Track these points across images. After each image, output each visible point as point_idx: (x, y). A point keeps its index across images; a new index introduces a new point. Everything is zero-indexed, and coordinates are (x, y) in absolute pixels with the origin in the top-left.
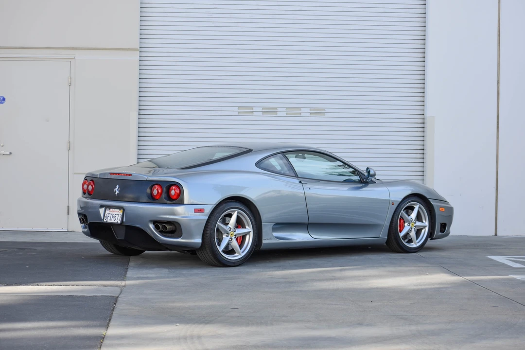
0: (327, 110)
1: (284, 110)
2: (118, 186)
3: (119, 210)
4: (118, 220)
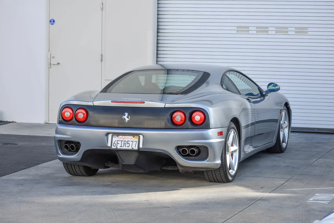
0: (310, 30)
1: (274, 29)
2: (127, 114)
3: (132, 137)
4: (134, 147)
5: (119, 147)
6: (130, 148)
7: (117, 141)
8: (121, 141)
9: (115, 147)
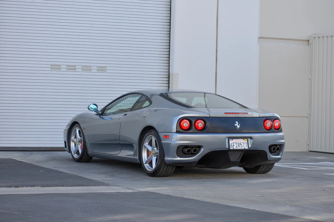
2: (237, 122)
4: (245, 147)
5: (235, 148)
6: (243, 148)
7: (233, 143)
8: (236, 143)
9: (232, 148)
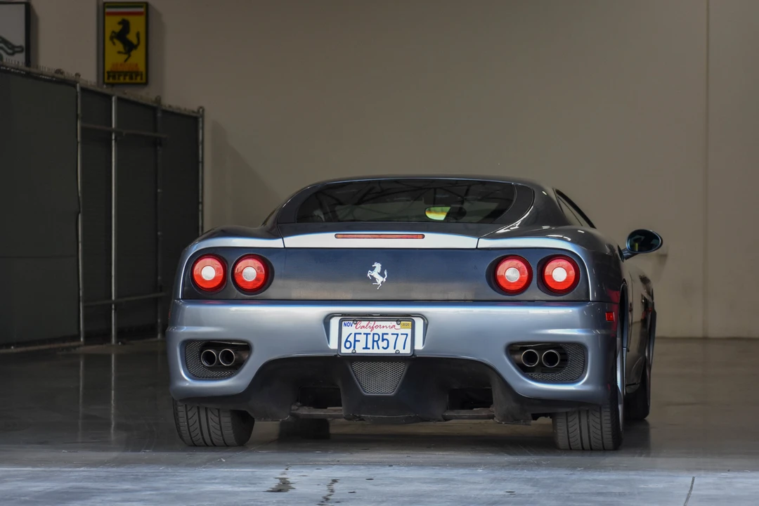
2: (378, 266)
3: (395, 323)
5: (360, 350)
6: (391, 351)
7: (355, 334)
8: (364, 334)
9: (350, 351)
